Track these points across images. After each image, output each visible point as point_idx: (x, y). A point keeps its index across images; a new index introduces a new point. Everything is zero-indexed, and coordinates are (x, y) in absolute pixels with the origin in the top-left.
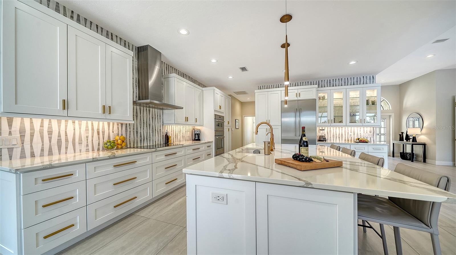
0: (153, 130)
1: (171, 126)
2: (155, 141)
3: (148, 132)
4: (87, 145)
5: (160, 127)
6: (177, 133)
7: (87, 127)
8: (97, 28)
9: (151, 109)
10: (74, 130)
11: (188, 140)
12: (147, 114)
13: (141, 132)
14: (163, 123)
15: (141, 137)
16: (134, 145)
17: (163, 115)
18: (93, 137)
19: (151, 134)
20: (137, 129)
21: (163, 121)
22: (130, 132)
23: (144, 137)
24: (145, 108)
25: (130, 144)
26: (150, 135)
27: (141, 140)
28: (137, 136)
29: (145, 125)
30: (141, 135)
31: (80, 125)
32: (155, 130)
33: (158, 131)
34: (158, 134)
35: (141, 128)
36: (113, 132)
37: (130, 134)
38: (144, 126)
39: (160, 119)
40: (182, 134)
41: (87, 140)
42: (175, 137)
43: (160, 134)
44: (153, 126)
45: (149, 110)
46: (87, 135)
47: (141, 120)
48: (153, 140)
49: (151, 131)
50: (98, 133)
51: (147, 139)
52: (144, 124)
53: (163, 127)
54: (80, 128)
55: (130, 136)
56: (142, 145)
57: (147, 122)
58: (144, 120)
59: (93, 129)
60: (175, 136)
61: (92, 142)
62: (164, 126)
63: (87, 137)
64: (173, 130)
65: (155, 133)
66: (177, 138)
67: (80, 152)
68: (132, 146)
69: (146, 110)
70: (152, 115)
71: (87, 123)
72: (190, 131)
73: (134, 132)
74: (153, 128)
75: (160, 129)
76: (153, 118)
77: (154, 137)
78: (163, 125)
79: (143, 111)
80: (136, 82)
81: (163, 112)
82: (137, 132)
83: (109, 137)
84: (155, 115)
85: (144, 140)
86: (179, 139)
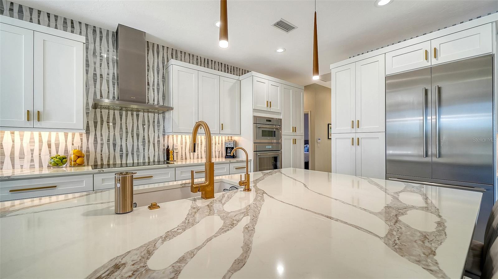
0: (144, 142)
1: (179, 136)
2: (149, 157)
3: (135, 144)
4: (32, 161)
5: (159, 137)
7: (32, 138)
8: (49, 17)
9: (141, 114)
10: (13, 141)
11: (217, 156)
12: (133, 120)
13: (121, 145)
14: (164, 131)
15: (121, 150)
16: (109, 161)
17: (164, 121)
18: (40, 150)
19: (141, 147)
21: (164, 129)
22: (102, 144)
23: (127, 151)
24: (129, 113)
25: (102, 160)
26: (138, 149)
27: (121, 156)
28: (115, 150)
29: (130, 135)
32: (149, 141)
33: (154, 144)
34: (154, 147)
35: (121, 139)
36: (73, 144)
37: (102, 148)
38: (127, 137)
39: (158, 126)
41: (32, 154)
43: (159, 148)
44: (144, 136)
45: (138, 115)
46: (32, 148)
47: (121, 128)
48: (144, 156)
49: (140, 144)
50: (49, 146)
51: (133, 154)
52: (127, 134)
53: (164, 138)
54: (22, 140)
55: (102, 150)
56: (124, 162)
57: (132, 131)
58: (127, 129)
59: (41, 141)
61: (40, 157)
62: (166, 137)
63: (32, 150)
64: (186, 143)
65: (149, 146)
67: (22, 168)
69: (132, 114)
70: (144, 121)
71: (32, 134)
72: (222, 144)
73: (108, 145)
74: (144, 139)
75: (159, 141)
76: (144, 125)
77: (146, 151)
78: (164, 135)
79: (126, 117)
80: (114, 78)
81: (164, 118)
82: (114, 145)
83: (66, 151)
84: (149, 121)
85: (127, 155)
86: (198, 155)
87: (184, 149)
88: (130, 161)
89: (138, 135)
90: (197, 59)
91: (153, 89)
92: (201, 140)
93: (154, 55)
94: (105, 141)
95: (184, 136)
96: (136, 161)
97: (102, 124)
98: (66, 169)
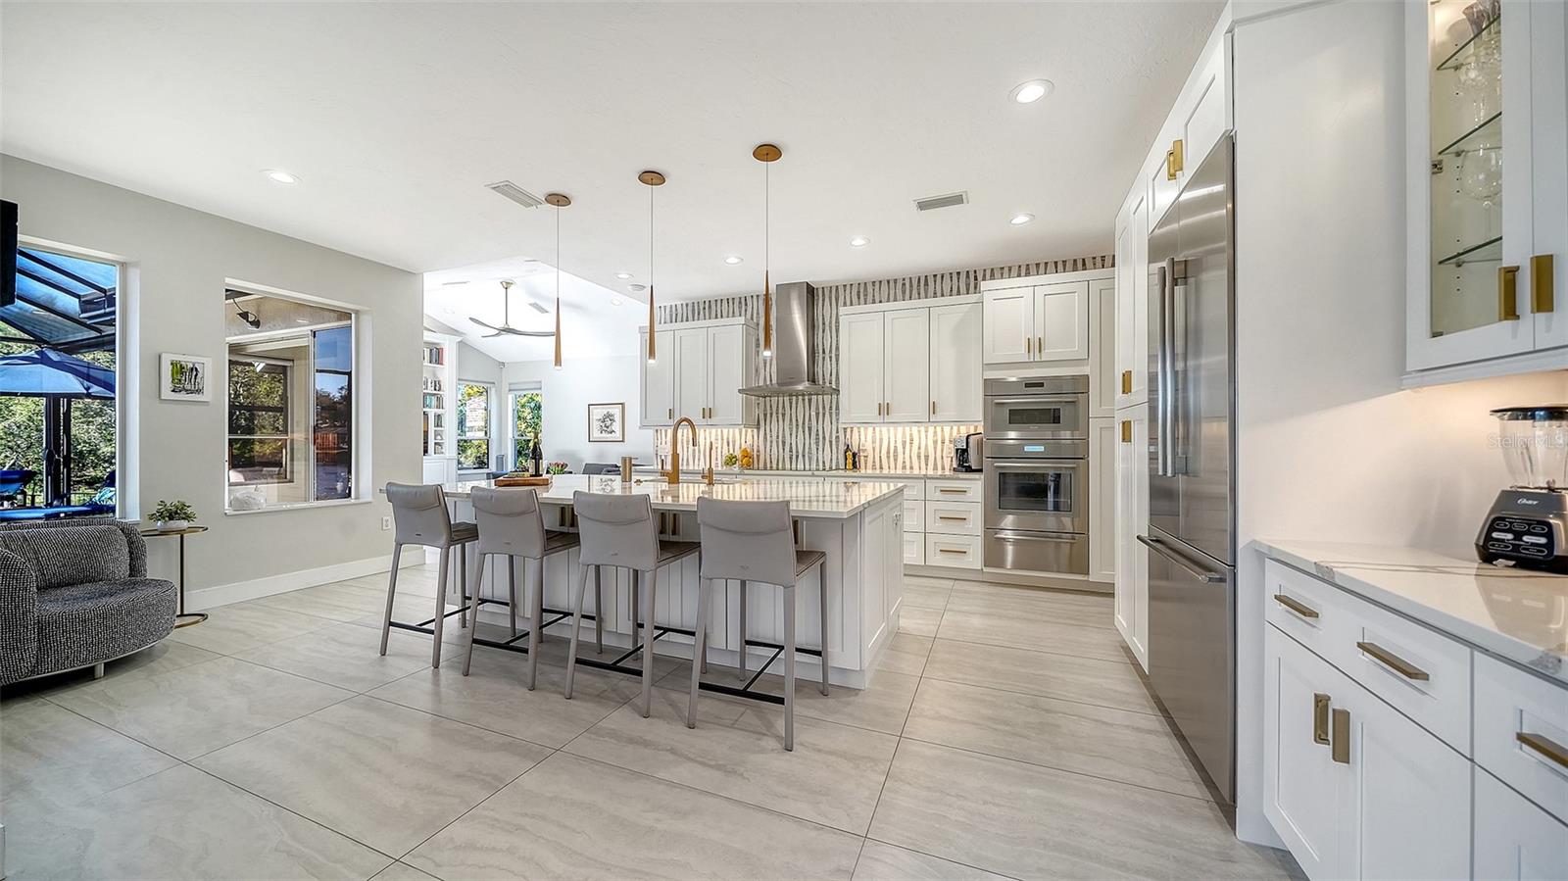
0: (817, 439)
1: (870, 429)
2: (824, 462)
3: (807, 441)
5: (837, 432)
6: (896, 447)
9: (814, 397)
12: (804, 408)
14: (845, 422)
15: (791, 451)
16: (778, 465)
19: (814, 447)
20: (784, 437)
22: (771, 442)
23: (797, 452)
24: (800, 398)
26: (810, 448)
27: (791, 458)
29: (800, 429)
30: (791, 448)
31: (710, 433)
32: (824, 438)
33: (831, 442)
40: (919, 448)
42: (888, 457)
43: (837, 448)
44: (818, 430)
45: (810, 400)
47: (791, 420)
48: (817, 459)
49: (813, 441)
51: (804, 456)
52: (797, 429)
53: (845, 432)
56: (794, 466)
57: (804, 423)
58: (797, 420)
60: (888, 452)
62: (848, 430)
64: (881, 440)
65: (824, 445)
66: (896, 460)
68: (775, 466)
69: (803, 400)
70: (818, 408)
73: (777, 442)
75: (837, 437)
76: (817, 414)
77: (820, 452)
78: (845, 428)
79: (797, 404)
82: (784, 443)
84: (824, 408)
85: (797, 457)
86: (904, 462)
87: (877, 451)
88: (800, 466)
89: (810, 429)
90: (904, 284)
91: (831, 357)
92: (911, 435)
93: (831, 305)
94: (774, 438)
95: (876, 429)
96: (807, 467)
97: (771, 416)
98: (736, 469)
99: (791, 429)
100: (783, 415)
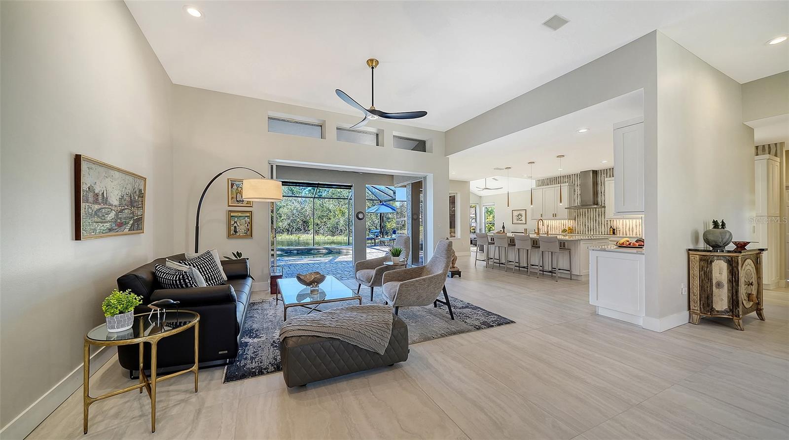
0: (599, 224)
1: (621, 221)
3: (595, 225)
5: (607, 221)
7: (556, 223)
9: (597, 209)
20: (585, 223)
23: (591, 228)
26: (596, 227)
27: (588, 230)
28: (585, 227)
29: (592, 220)
32: (602, 224)
34: (605, 226)
42: (629, 231)
43: (607, 228)
45: (596, 210)
48: (599, 231)
49: (597, 225)
51: (593, 230)
52: (590, 220)
56: (589, 233)
57: (593, 218)
59: (559, 224)
60: (629, 229)
65: (602, 226)
68: (581, 233)
69: (593, 210)
70: (599, 213)
75: (607, 223)
76: (599, 215)
79: (590, 212)
82: (585, 225)
84: (601, 213)
85: (591, 230)
86: (636, 233)
89: (596, 220)
93: (604, 177)
94: (581, 224)
95: (624, 221)
97: (580, 216)
99: (588, 220)
100: (585, 215)
